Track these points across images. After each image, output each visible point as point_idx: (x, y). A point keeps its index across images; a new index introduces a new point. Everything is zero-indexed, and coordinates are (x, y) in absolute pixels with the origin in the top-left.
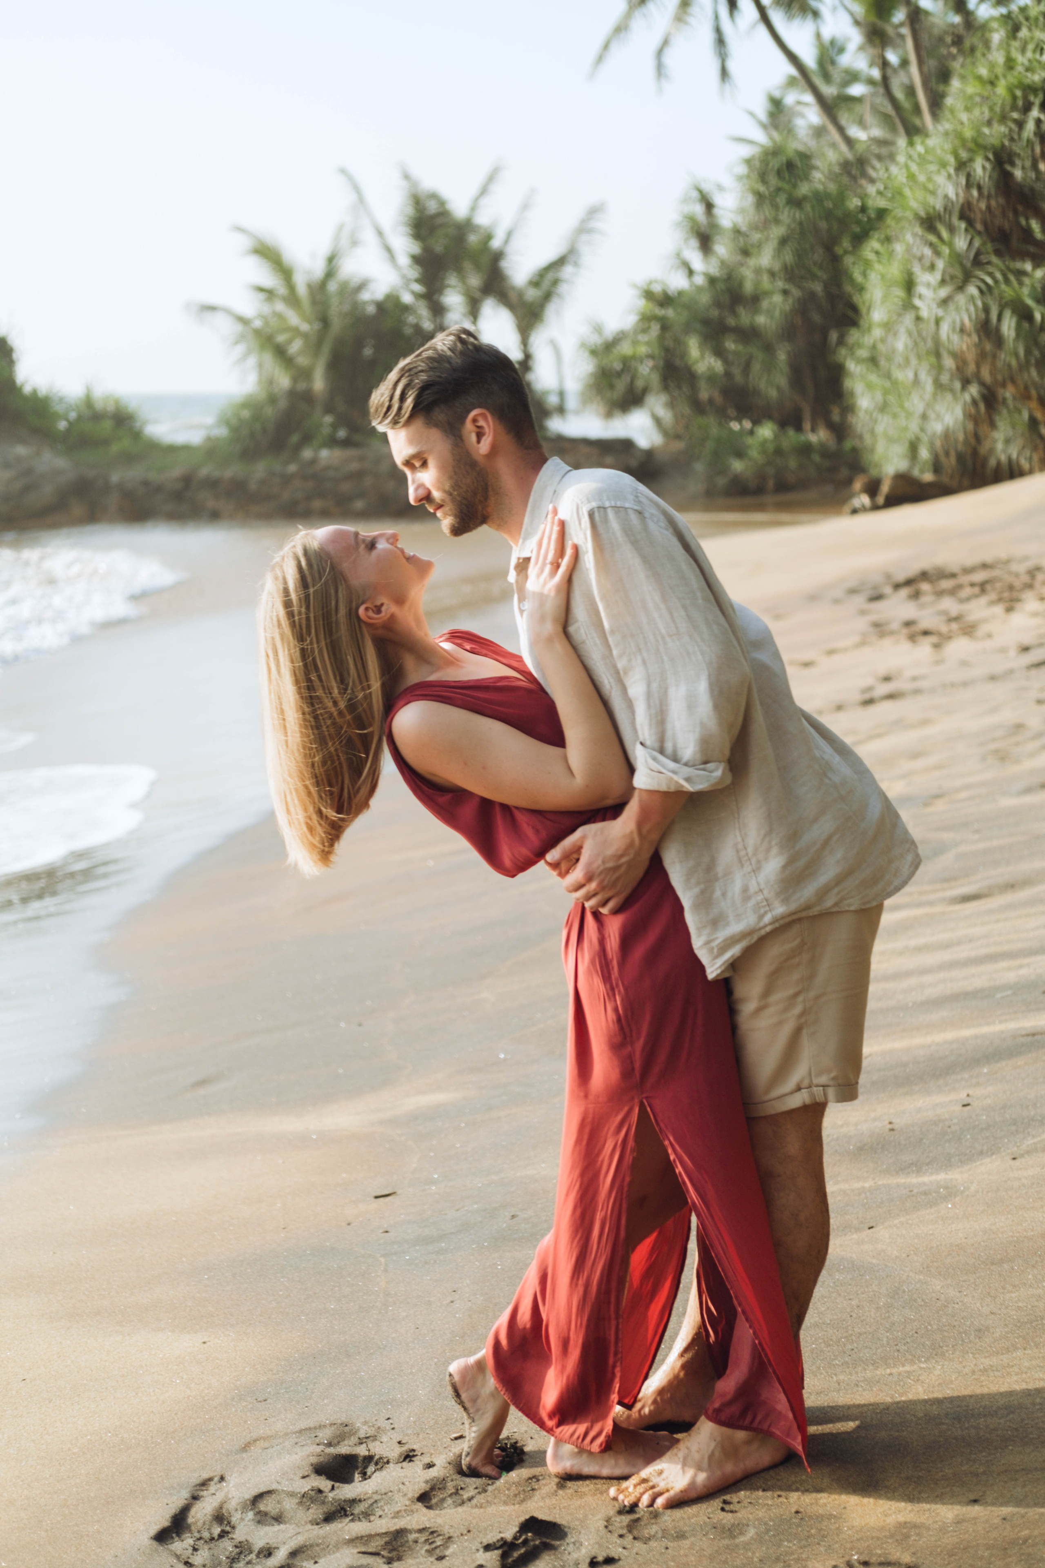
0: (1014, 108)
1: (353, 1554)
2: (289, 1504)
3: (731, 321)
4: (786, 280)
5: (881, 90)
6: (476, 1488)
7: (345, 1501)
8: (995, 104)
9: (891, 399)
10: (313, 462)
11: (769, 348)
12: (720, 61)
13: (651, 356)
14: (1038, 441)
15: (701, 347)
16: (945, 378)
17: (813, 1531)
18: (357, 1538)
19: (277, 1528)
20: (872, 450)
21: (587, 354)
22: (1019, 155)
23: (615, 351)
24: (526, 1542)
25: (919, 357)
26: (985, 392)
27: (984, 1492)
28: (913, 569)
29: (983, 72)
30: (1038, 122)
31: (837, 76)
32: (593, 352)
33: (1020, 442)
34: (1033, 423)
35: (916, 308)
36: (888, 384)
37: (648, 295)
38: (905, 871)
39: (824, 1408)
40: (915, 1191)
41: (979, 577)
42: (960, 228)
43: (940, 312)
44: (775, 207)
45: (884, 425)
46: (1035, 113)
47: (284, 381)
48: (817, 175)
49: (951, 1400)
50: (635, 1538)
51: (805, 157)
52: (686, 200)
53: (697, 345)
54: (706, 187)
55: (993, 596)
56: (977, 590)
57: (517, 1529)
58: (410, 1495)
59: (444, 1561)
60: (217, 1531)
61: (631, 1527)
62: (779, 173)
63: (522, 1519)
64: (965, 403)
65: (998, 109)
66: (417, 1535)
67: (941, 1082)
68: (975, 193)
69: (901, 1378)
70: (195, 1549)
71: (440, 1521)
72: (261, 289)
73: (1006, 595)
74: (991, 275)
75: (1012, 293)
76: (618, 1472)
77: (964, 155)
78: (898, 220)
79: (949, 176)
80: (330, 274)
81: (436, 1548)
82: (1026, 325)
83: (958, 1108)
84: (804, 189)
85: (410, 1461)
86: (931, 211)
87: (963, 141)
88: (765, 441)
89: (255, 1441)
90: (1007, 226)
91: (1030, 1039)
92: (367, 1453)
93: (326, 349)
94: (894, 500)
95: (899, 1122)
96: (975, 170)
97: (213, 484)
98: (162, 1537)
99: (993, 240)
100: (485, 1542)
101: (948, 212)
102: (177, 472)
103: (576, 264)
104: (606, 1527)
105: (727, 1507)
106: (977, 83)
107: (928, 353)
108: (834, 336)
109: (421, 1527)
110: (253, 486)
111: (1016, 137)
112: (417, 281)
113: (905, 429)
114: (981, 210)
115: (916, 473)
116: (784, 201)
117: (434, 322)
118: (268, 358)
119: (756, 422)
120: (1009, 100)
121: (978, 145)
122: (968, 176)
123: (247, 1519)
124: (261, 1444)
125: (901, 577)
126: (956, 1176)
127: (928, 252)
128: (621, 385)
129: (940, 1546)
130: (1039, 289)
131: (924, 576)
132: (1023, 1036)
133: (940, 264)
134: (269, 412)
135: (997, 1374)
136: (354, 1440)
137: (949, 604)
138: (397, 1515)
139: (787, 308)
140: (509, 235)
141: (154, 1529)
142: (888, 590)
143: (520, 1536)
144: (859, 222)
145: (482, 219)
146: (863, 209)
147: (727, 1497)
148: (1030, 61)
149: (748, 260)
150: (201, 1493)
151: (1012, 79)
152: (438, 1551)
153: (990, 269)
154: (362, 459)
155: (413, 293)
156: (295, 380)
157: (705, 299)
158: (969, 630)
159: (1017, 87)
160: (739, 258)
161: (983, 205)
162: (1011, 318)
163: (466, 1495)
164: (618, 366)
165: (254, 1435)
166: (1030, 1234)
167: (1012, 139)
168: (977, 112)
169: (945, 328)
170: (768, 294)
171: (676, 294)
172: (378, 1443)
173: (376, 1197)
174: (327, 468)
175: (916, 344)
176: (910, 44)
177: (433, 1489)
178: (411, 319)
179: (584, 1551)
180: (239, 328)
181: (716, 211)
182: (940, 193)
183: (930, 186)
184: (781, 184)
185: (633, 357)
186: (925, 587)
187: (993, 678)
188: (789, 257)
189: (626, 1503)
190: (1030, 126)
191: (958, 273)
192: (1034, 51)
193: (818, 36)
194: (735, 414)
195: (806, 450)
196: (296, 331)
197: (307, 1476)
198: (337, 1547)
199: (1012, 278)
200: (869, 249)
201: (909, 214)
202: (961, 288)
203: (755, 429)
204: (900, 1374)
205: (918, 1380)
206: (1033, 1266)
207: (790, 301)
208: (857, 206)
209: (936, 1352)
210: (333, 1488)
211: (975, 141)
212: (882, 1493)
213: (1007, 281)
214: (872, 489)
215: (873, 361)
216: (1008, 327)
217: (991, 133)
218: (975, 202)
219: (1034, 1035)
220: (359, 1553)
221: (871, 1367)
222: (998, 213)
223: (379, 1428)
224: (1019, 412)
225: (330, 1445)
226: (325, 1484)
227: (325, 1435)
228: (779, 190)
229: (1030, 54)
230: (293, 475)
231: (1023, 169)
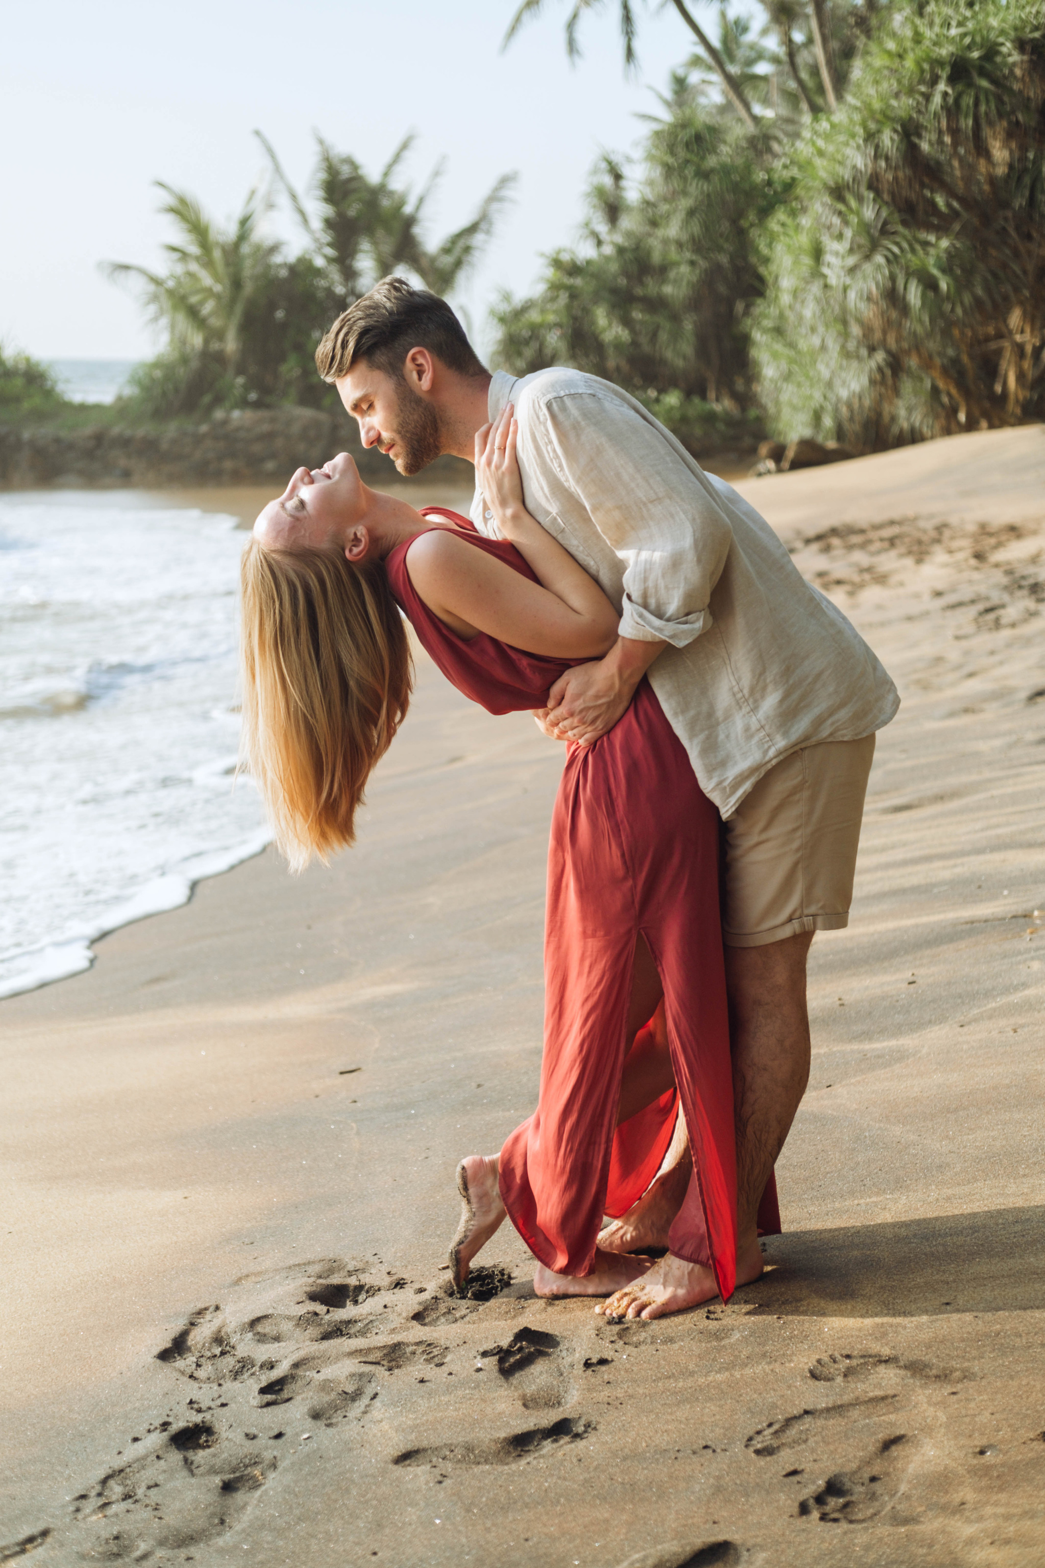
0: (921, 81)
1: (354, 1364)
2: (286, 1327)
3: (639, 291)
4: (693, 251)
5: (787, 68)
6: (468, 1308)
7: (341, 1322)
8: (904, 77)
9: (796, 368)
10: (225, 422)
11: (675, 318)
12: (627, 39)
13: (558, 325)
14: (940, 410)
15: (608, 315)
16: (851, 345)
17: (796, 1333)
18: (356, 1351)
19: (276, 1345)
20: (777, 418)
21: (496, 321)
22: (926, 127)
23: (523, 320)
24: (521, 1349)
25: (827, 326)
26: (891, 359)
27: (956, 1296)
28: (824, 525)
29: (891, 45)
30: (945, 95)
31: (741, 54)
32: (502, 320)
33: (922, 410)
34: (936, 391)
35: (825, 276)
36: (792, 353)
37: (557, 263)
38: (888, 709)
39: (797, 1233)
40: (868, 1056)
41: (887, 533)
42: (868, 198)
43: (848, 281)
44: (684, 179)
45: (788, 393)
46: (942, 86)
47: (197, 340)
48: (724, 149)
49: (918, 1222)
50: (625, 1343)
51: (713, 130)
52: (595, 171)
53: (605, 314)
54: (615, 158)
55: (902, 549)
56: (886, 544)
57: (512, 1338)
58: (404, 1315)
59: (443, 1367)
60: (217, 1351)
61: (620, 1335)
62: (687, 145)
63: (516, 1330)
64: (871, 370)
65: (906, 82)
66: (414, 1347)
67: (886, 964)
68: (883, 164)
69: (868, 1207)
70: (198, 1365)
71: (435, 1335)
72: (174, 249)
73: (915, 548)
74: (897, 244)
75: (918, 262)
76: (602, 1290)
77: (872, 126)
78: (809, 189)
79: (858, 147)
80: (243, 236)
81: (434, 1357)
82: (931, 294)
83: (905, 985)
84: (712, 161)
85: (401, 1288)
86: (840, 180)
87: (872, 112)
88: (672, 408)
89: (247, 1276)
90: (913, 197)
91: (969, 926)
92: (358, 1283)
93: (239, 309)
94: (798, 464)
95: (848, 999)
96: (883, 142)
97: (125, 443)
98: (165, 1356)
99: (900, 211)
100: (481, 1350)
101: (856, 182)
102: (89, 430)
103: (488, 232)
104: (597, 1335)
105: (712, 1316)
106: (886, 57)
107: (836, 319)
108: (740, 307)
109: (418, 1341)
110: (164, 446)
111: (923, 109)
112: (330, 245)
113: (811, 397)
114: (888, 181)
115: (820, 439)
116: (693, 174)
117: (346, 286)
118: (181, 319)
119: (662, 391)
120: (916, 73)
121: (886, 117)
122: (877, 147)
123: (247, 1339)
124: (253, 1278)
125: (811, 532)
126: (907, 1042)
127: (836, 221)
128: (529, 352)
129: (917, 1340)
130: (945, 259)
131: (834, 532)
132: (962, 924)
133: (848, 233)
134: (181, 372)
135: (959, 1201)
136: (344, 1273)
137: (860, 557)
138: (393, 1331)
139: (695, 279)
140: (421, 201)
141: (157, 1350)
142: (799, 545)
143: (516, 1345)
144: (765, 196)
145: (396, 184)
146: (769, 183)
147: (712, 1308)
148: (937, 35)
149: (656, 230)
150: (199, 1321)
151: (920, 52)
152: (436, 1359)
153: (897, 239)
154: (273, 420)
155: (326, 257)
156: (206, 342)
157: (614, 267)
158: (881, 579)
159: (924, 60)
160: (648, 228)
161: (890, 176)
162: (917, 288)
163: (458, 1315)
164: (526, 333)
165: (245, 1271)
166: (982, 1087)
167: (919, 112)
168: (885, 85)
169: (852, 295)
170: (677, 264)
171: (585, 263)
172: (367, 1275)
173: (342, 1073)
174: (238, 429)
175: (823, 311)
176: (814, 24)
177: (425, 1309)
178: (323, 283)
179: (577, 1355)
180: (151, 288)
181: (624, 183)
182: (849, 163)
183: (839, 157)
184: (689, 156)
185: (541, 325)
186: (835, 541)
187: (910, 618)
188: (696, 228)
189: (614, 1315)
190: (937, 100)
191: (863, 240)
192: (942, 26)
193: (723, 15)
194: (642, 383)
195: (710, 418)
196: (209, 291)
197: (302, 1302)
198: (337, 1359)
199: (918, 247)
200: (775, 221)
201: (817, 184)
202: (868, 257)
203: (662, 397)
204: (867, 1204)
205: (885, 1208)
206: (987, 1113)
207: (698, 271)
208: (763, 180)
209: (899, 1185)
210: (328, 1311)
211: (883, 113)
212: (859, 1300)
213: (913, 251)
214: (778, 454)
215: (779, 331)
216: (914, 295)
217: (899, 106)
218: (882, 173)
219: (972, 922)
220: (360, 1362)
221: (840, 1199)
222: (904, 184)
223: (367, 1262)
224: (922, 380)
225: (320, 1277)
226: (321, 1308)
227: (316, 1268)
228: (687, 161)
229: (937, 29)
230: (205, 436)
231: (930, 141)
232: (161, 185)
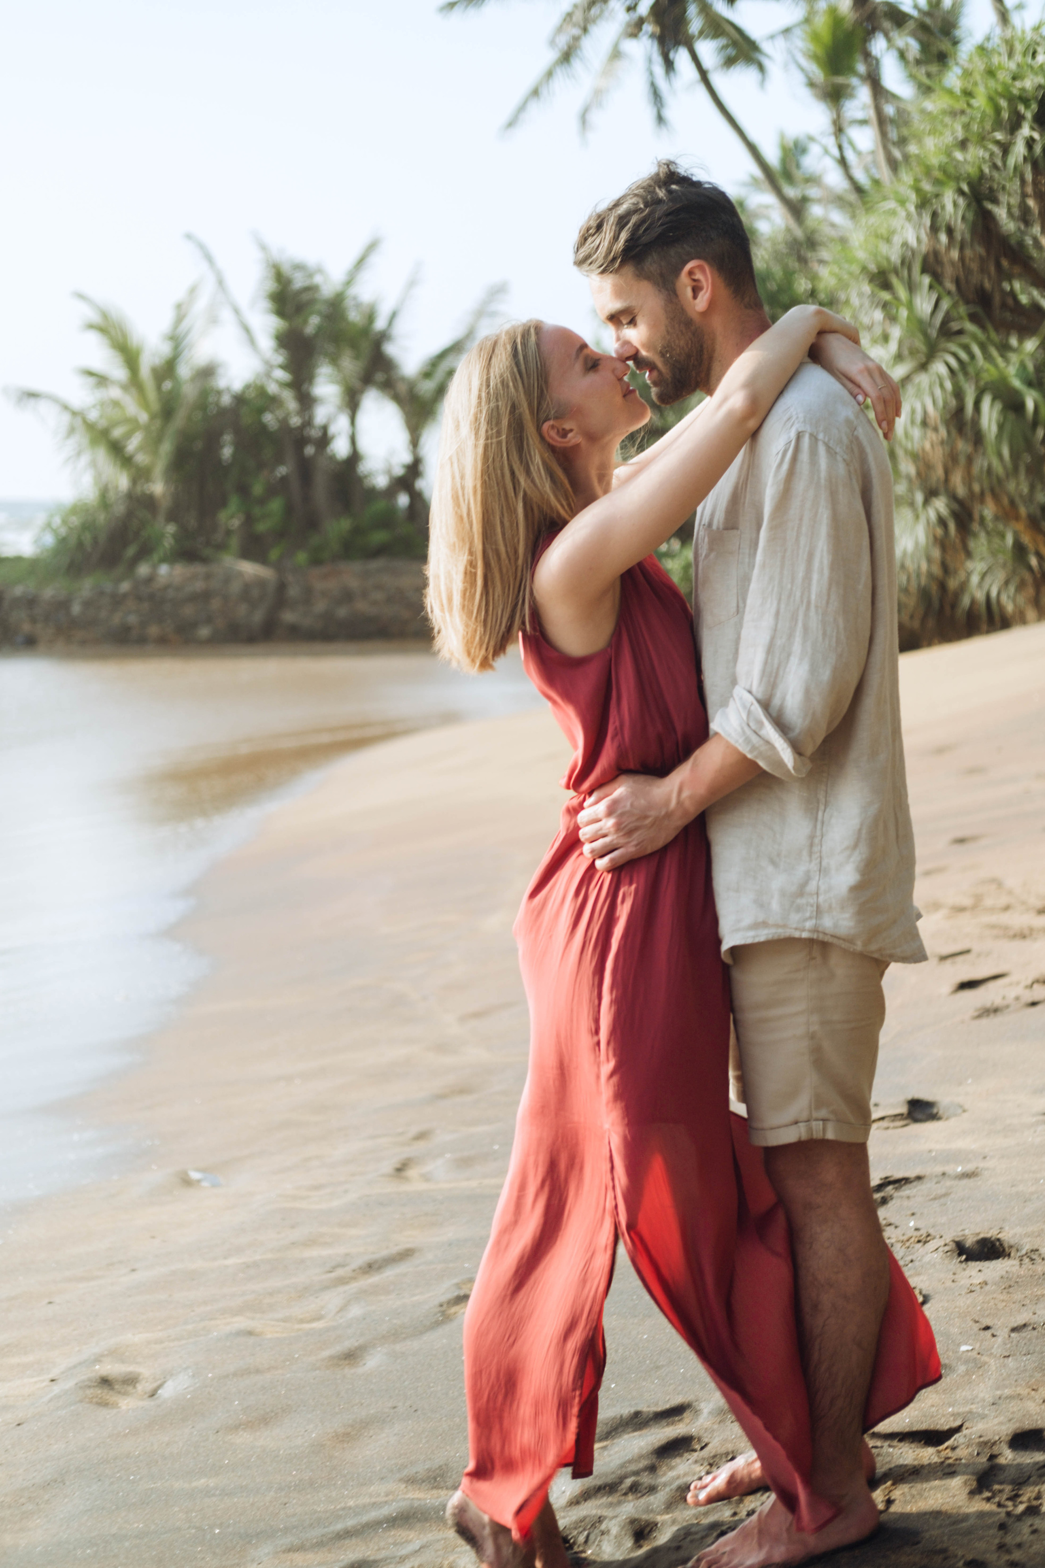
0: (997, 125)
8: (972, 121)
10: (150, 579)
14: (1026, 575)
22: (1003, 188)
26: (956, 506)
30: (1030, 143)
33: (1001, 576)
34: (1020, 550)
42: (922, 284)
46: (1026, 131)
47: (123, 482)
64: (929, 522)
65: (975, 127)
68: (943, 238)
72: (90, 373)
74: (967, 348)
75: (994, 373)
77: (927, 187)
79: (909, 217)
82: (1013, 416)
86: (885, 264)
87: (927, 169)
90: (987, 287)
96: (943, 208)
97: (29, 604)
99: (967, 302)
101: (906, 263)
110: (76, 608)
111: (999, 163)
112: (282, 367)
114: (952, 263)
117: (302, 415)
118: (102, 455)
120: (989, 111)
121: (947, 175)
122: (934, 215)
127: (879, 316)
130: (1031, 368)
133: (896, 332)
134: (102, 518)
140: (393, 316)
148: (1018, 65)
151: (994, 88)
153: (965, 340)
154: (208, 577)
155: (279, 381)
156: (134, 481)
159: (1002, 95)
161: (954, 256)
162: (992, 405)
167: (995, 166)
174: (167, 587)
180: (66, 418)
182: (896, 239)
183: (885, 232)
190: (1019, 149)
191: (920, 344)
192: (1025, 54)
196: (135, 424)
199: (994, 353)
201: (852, 266)
202: (923, 367)
211: (943, 169)
213: (988, 357)
216: (989, 418)
217: (965, 160)
218: (943, 249)
222: (974, 266)
224: (1002, 536)
229: (1018, 58)
230: (125, 596)
231: (1009, 207)
232: (81, 296)
